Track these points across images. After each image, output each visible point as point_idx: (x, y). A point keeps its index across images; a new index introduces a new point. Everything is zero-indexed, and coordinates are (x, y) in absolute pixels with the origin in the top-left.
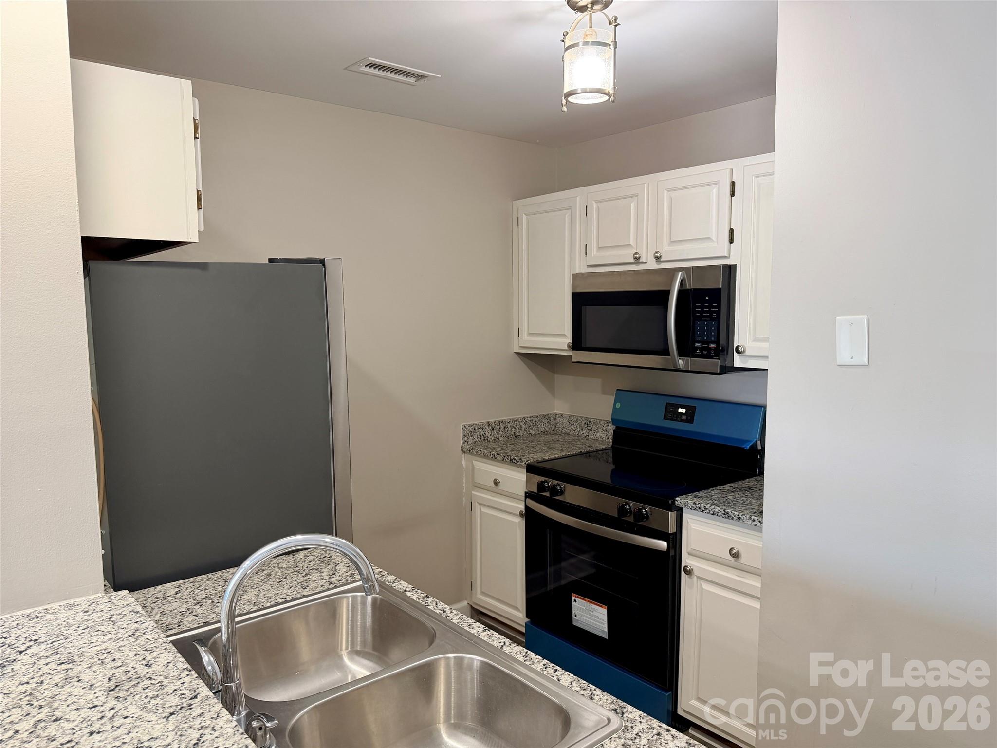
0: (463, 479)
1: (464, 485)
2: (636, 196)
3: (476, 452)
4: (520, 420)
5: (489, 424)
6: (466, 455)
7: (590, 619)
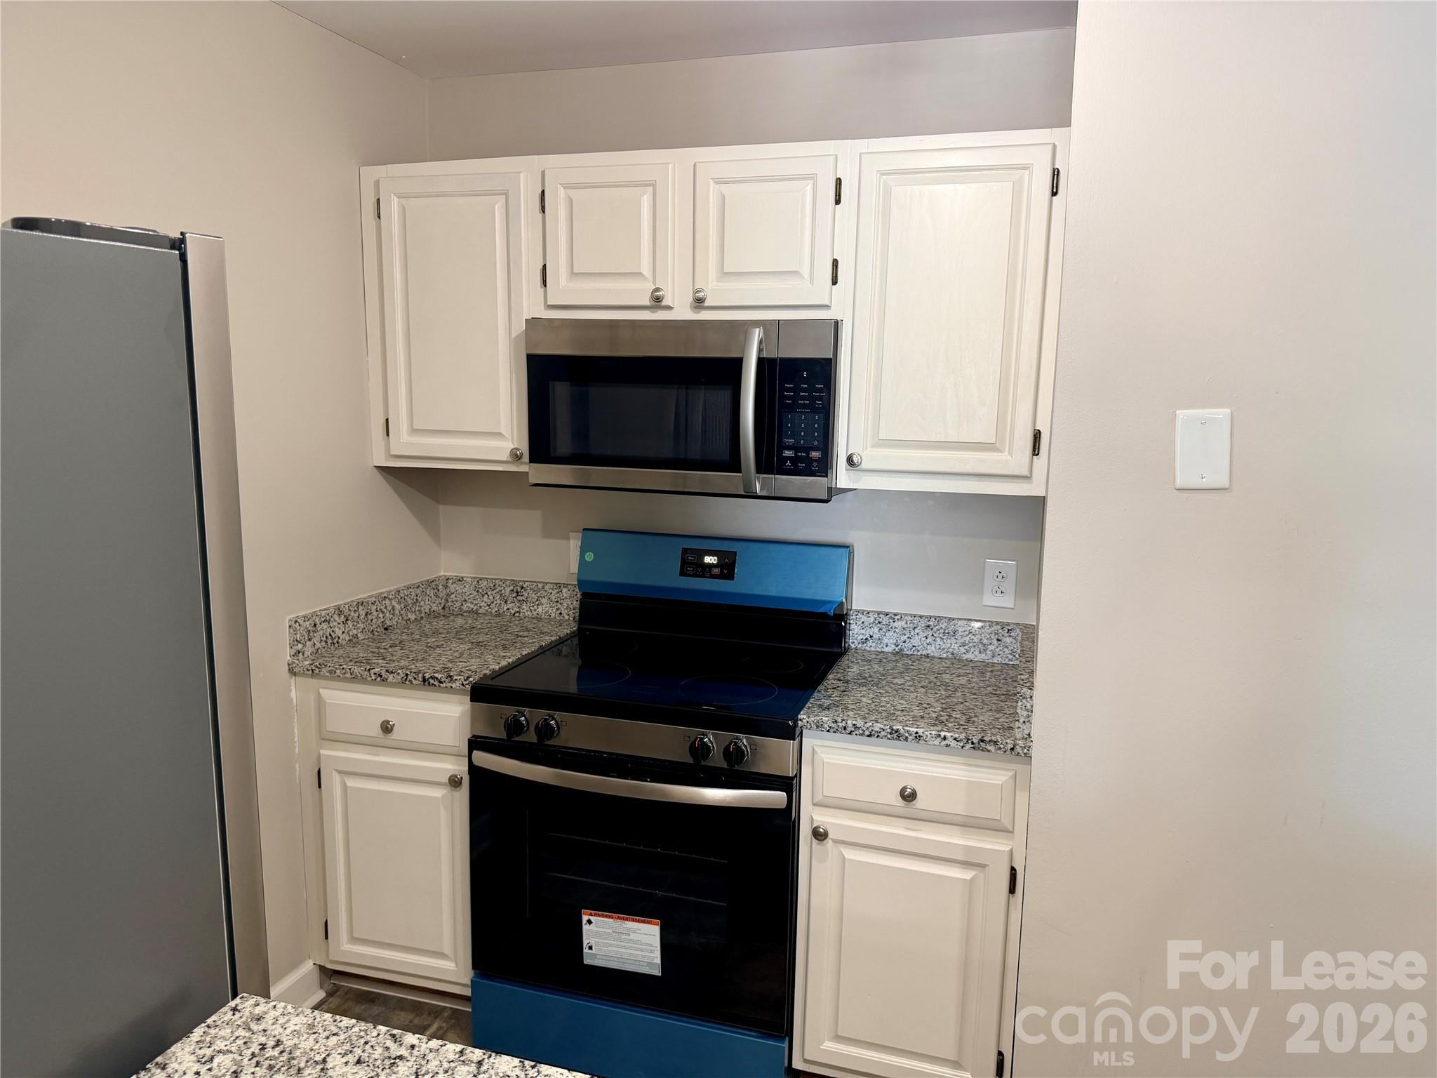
0: (294, 728)
1: (296, 739)
2: (653, 185)
3: (330, 672)
4: (391, 597)
5: (339, 610)
6: (297, 678)
7: (624, 947)
